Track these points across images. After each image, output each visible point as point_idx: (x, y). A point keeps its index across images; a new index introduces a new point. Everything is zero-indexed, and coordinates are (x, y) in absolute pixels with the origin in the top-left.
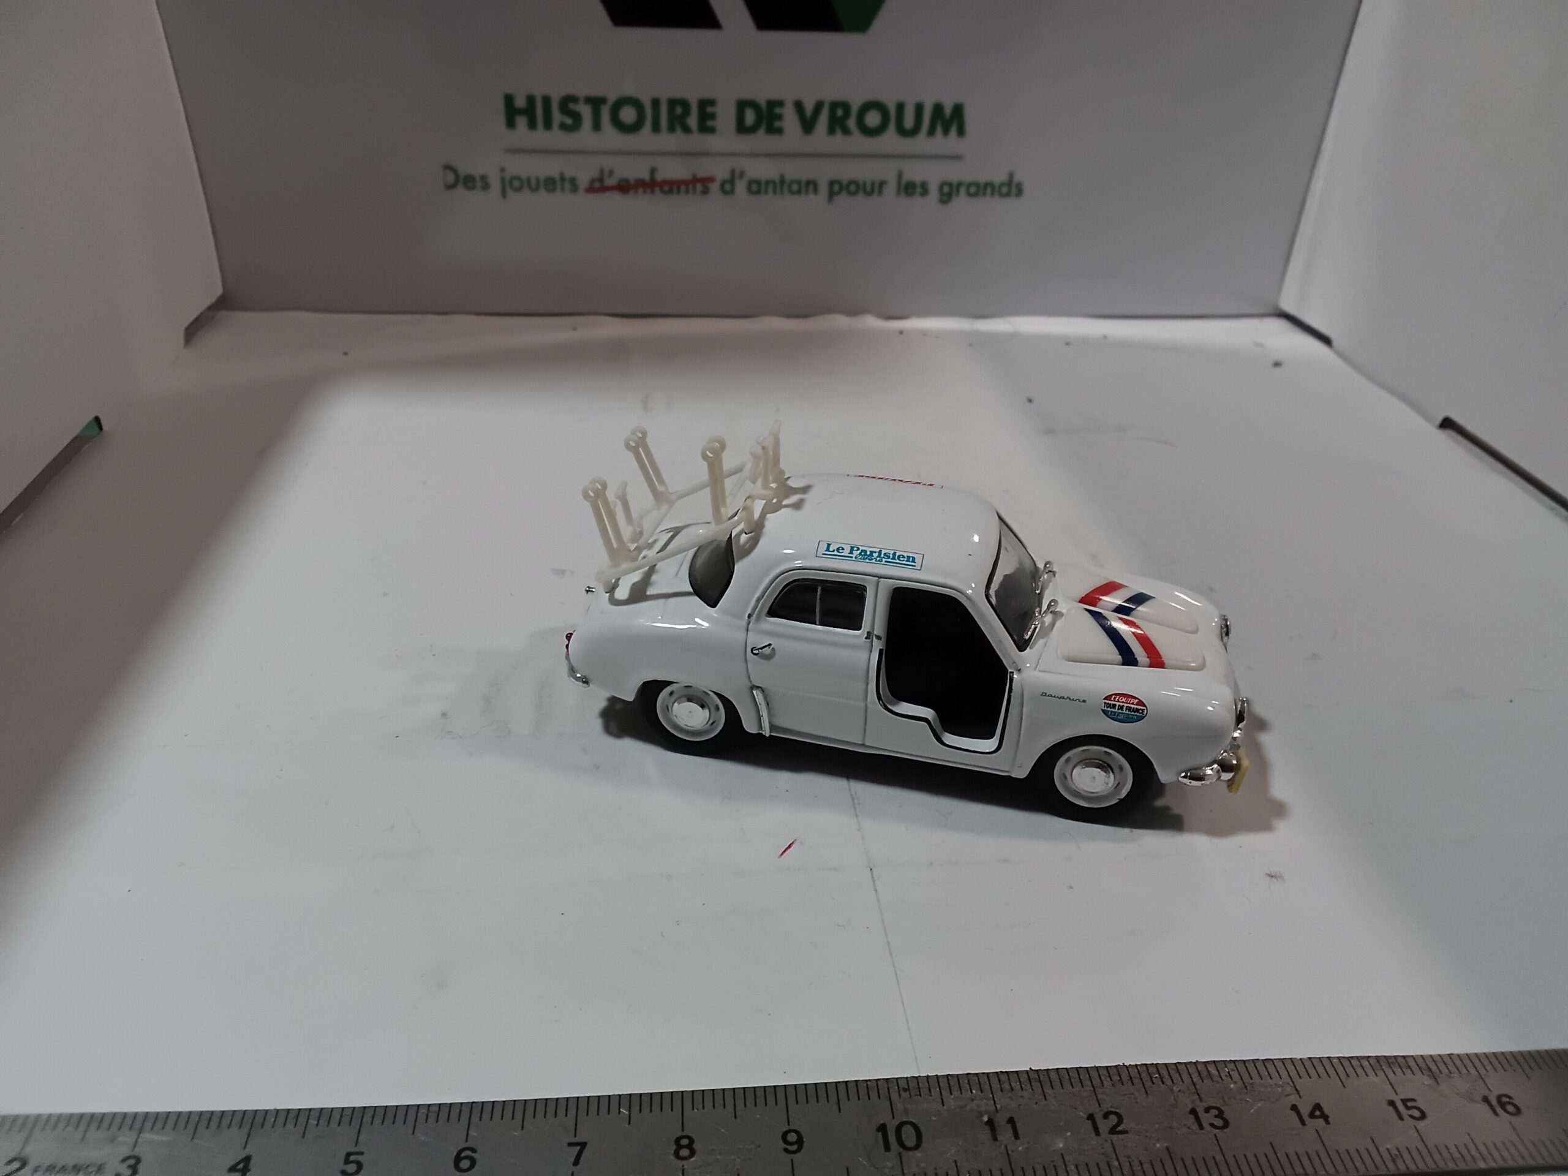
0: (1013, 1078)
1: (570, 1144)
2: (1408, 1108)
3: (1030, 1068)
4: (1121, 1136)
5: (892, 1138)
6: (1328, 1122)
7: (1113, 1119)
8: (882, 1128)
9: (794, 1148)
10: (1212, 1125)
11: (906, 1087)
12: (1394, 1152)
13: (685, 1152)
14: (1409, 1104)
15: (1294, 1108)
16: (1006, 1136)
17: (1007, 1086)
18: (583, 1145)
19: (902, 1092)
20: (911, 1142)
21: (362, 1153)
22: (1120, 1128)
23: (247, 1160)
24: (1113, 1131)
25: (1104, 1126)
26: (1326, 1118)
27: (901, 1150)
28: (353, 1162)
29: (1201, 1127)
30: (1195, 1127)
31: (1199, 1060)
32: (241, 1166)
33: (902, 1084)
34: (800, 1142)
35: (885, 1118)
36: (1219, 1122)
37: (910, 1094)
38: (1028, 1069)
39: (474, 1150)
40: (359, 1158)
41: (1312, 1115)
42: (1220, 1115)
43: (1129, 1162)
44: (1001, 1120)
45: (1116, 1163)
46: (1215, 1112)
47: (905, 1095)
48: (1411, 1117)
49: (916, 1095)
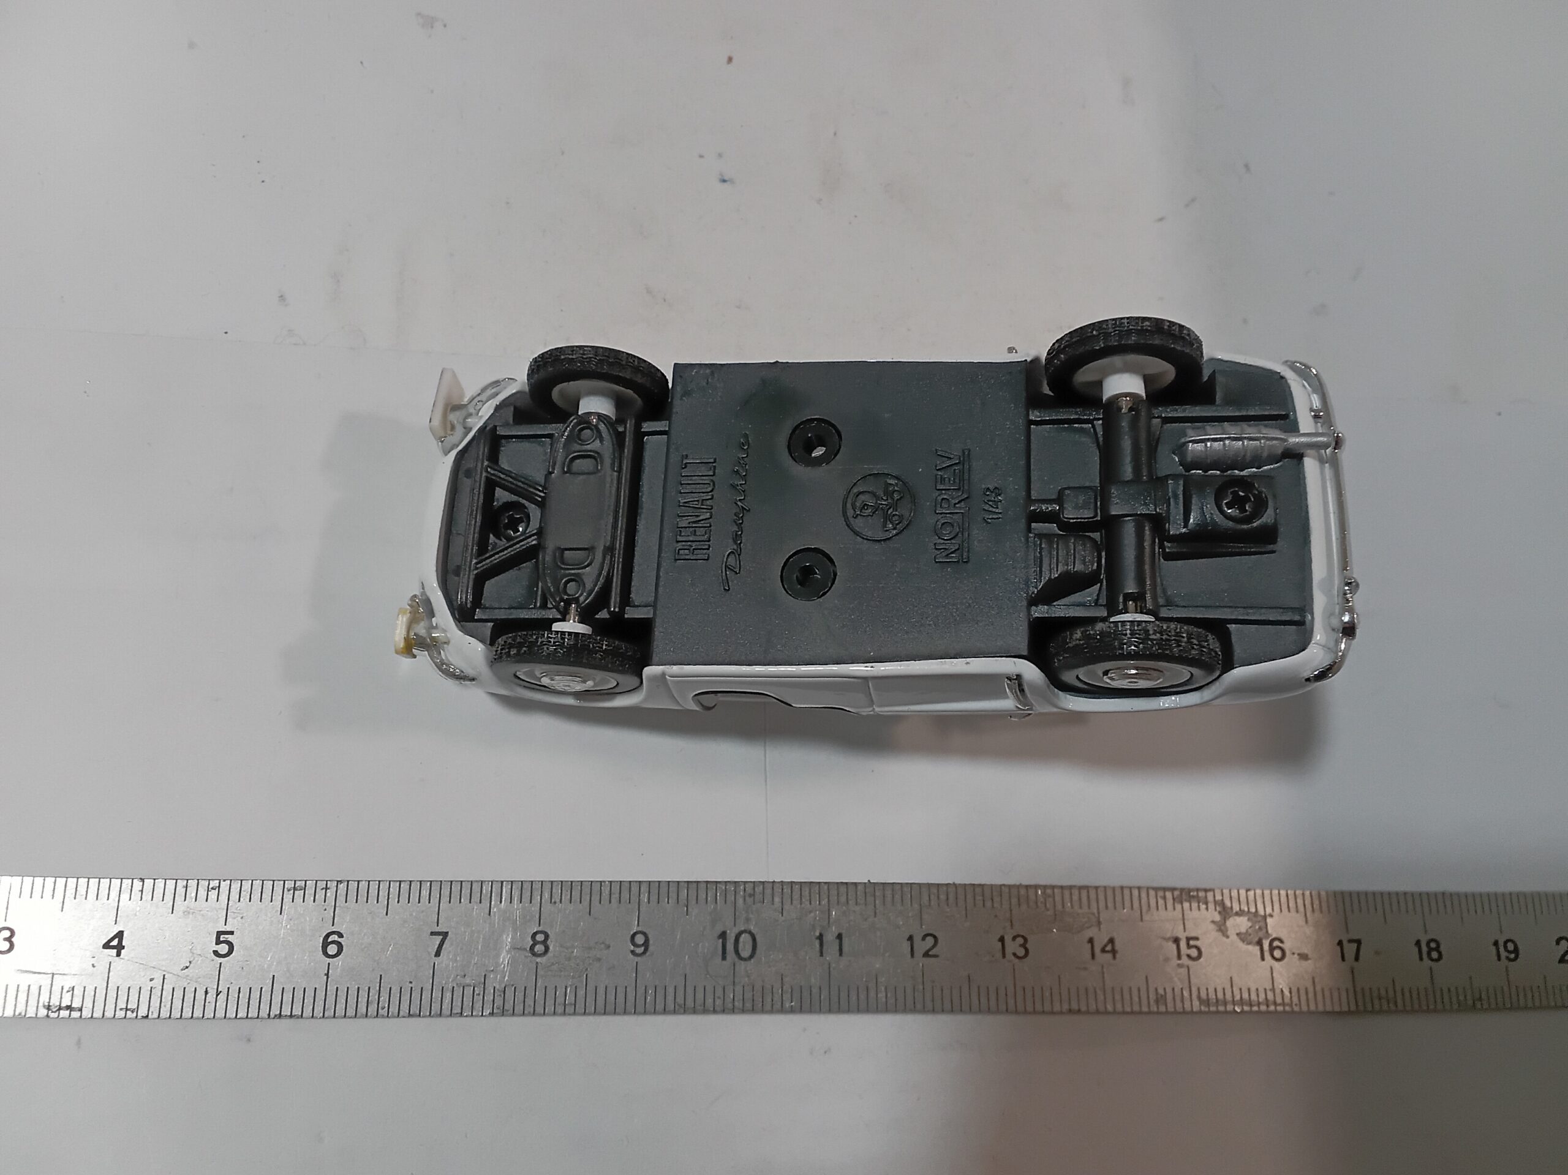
0: (851, 890)
1: (432, 934)
2: (1189, 946)
3: (869, 881)
4: (933, 959)
5: (730, 946)
6: (1114, 957)
7: (930, 941)
8: (723, 935)
9: (640, 950)
10: (1014, 953)
11: (752, 892)
12: (1161, 991)
13: (539, 948)
14: (1192, 943)
15: (1091, 941)
16: (832, 948)
17: (843, 899)
18: (445, 935)
19: (747, 898)
20: (746, 952)
21: (232, 933)
22: (933, 952)
23: (120, 935)
24: (926, 954)
25: (921, 946)
26: (1114, 952)
27: (736, 960)
28: (224, 942)
29: (1003, 954)
30: (999, 955)
31: (1022, 884)
32: (115, 943)
33: (749, 889)
34: (646, 944)
35: (727, 925)
36: (1022, 951)
37: (754, 899)
38: (867, 881)
39: (341, 935)
40: (230, 938)
41: (1103, 950)
42: (1024, 945)
43: (933, 987)
44: (830, 937)
45: (921, 987)
46: (1020, 940)
47: (749, 900)
48: (1189, 956)
49: (760, 902)
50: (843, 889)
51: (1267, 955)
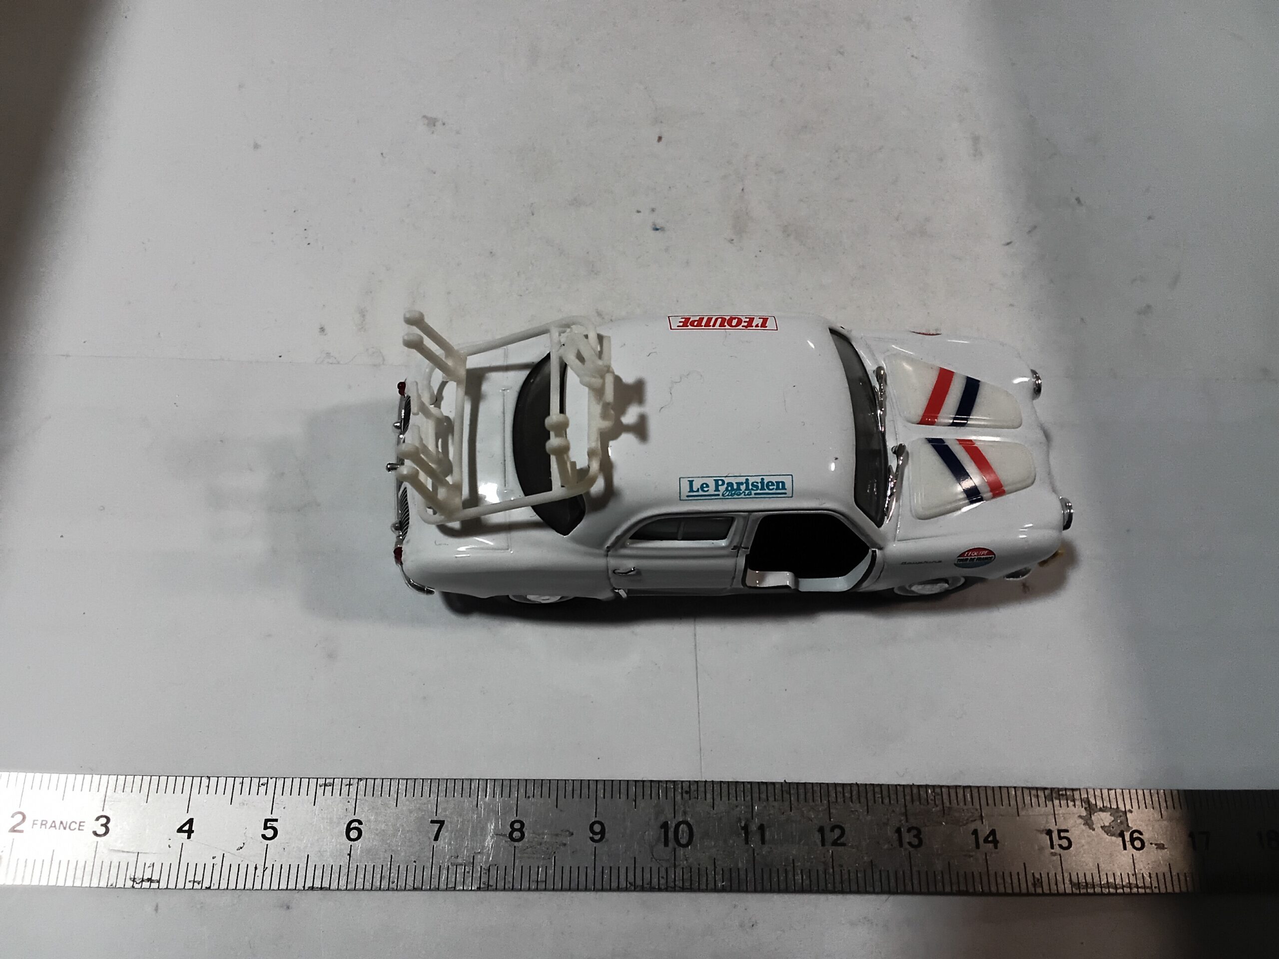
0: (770, 788)
1: (432, 822)
2: (1060, 838)
3: (785, 781)
4: (840, 848)
5: (671, 834)
6: (996, 847)
7: (837, 832)
8: (665, 826)
9: (597, 837)
10: (910, 843)
11: (688, 790)
12: (1038, 876)
13: (516, 835)
14: (1062, 834)
15: (975, 832)
16: (755, 838)
17: (763, 796)
18: (442, 823)
19: (684, 795)
20: (684, 840)
21: (276, 820)
22: (842, 840)
23: (191, 821)
24: (835, 843)
25: (830, 837)
26: (995, 842)
27: (676, 845)
28: (270, 828)
29: (901, 845)
30: (896, 844)
31: (915, 784)
32: (186, 828)
33: (686, 786)
34: (603, 832)
35: (668, 814)
36: (915, 842)
37: (690, 796)
38: (783, 781)
39: (360, 823)
40: (274, 824)
41: (986, 840)
42: (917, 836)
43: (841, 870)
44: (754, 827)
45: (831, 870)
46: (914, 832)
47: (686, 796)
48: (1060, 846)
49: (695, 798)
50: (763, 788)
51: (1128, 845)
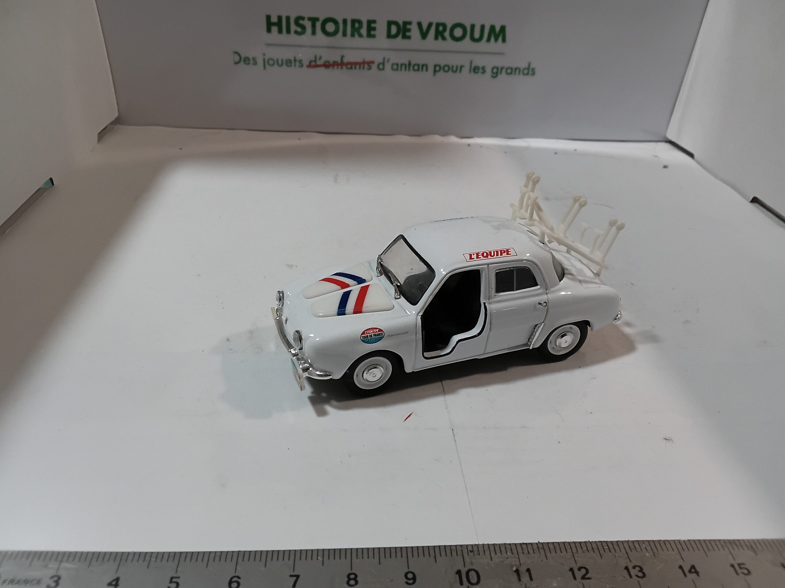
0: (530, 547)
1: (291, 576)
2: (741, 568)
3: (539, 542)
4: (588, 581)
5: (464, 578)
6: (698, 575)
7: (583, 571)
8: (459, 572)
9: (411, 581)
10: (637, 576)
11: (472, 550)
13: (352, 582)
14: (742, 566)
15: (681, 567)
16: (525, 578)
17: (526, 551)
18: (298, 577)
19: (469, 553)
20: (474, 580)
21: (179, 578)
22: (587, 576)
23: (117, 579)
24: (583, 578)
25: (579, 574)
26: (697, 573)
27: (469, 584)
28: (174, 582)
29: (631, 577)
30: (628, 577)
31: (629, 540)
32: (114, 583)
33: (470, 548)
34: (414, 578)
35: (460, 567)
36: (640, 574)
37: (474, 554)
38: (537, 542)
39: (239, 578)
40: (177, 580)
41: (690, 571)
42: (641, 570)
44: (523, 569)
46: (638, 569)
47: (471, 554)
48: (743, 573)
49: (477, 555)
50: (524, 546)
